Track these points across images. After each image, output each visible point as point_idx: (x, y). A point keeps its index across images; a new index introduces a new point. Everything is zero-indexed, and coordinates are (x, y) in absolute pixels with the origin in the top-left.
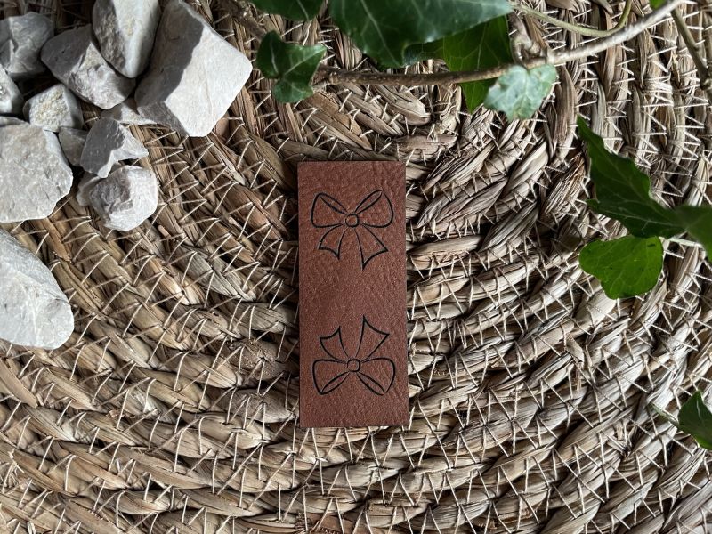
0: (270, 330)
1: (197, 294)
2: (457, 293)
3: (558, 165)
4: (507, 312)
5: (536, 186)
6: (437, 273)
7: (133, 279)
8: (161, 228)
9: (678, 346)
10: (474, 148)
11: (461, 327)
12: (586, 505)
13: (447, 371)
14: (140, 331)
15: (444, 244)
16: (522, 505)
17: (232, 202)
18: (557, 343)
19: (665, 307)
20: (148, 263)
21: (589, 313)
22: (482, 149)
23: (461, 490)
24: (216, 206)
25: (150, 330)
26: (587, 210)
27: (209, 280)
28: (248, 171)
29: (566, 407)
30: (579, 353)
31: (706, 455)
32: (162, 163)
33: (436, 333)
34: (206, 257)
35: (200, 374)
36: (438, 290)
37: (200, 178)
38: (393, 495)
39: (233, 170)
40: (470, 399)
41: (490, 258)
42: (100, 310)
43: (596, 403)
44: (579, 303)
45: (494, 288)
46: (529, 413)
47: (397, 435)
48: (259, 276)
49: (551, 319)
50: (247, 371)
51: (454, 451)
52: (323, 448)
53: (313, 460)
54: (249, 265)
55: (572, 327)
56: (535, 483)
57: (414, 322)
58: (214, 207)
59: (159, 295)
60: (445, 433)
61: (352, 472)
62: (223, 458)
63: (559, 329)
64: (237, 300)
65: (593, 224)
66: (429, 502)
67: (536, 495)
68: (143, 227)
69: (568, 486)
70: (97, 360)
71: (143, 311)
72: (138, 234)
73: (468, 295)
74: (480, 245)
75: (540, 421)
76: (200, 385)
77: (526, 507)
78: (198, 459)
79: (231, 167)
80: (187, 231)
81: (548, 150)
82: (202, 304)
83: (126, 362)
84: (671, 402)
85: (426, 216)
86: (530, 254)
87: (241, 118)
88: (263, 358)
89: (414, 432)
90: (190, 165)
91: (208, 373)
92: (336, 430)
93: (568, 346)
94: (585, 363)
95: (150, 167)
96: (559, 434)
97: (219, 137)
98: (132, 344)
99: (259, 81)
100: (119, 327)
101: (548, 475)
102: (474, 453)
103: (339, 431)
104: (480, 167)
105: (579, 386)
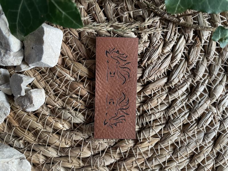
1: (68, 125)
2: (164, 100)
3: (190, 42)
4: (185, 102)
5: (184, 53)
6: (155, 94)
7: (44, 127)
8: (49, 106)
10: (157, 45)
11: (169, 112)
13: (168, 130)
14: (52, 145)
15: (155, 83)
17: (72, 88)
18: (206, 108)
20: (47, 120)
21: (214, 94)
22: (160, 44)
24: (67, 91)
25: (55, 144)
26: (205, 56)
27: (71, 120)
28: (75, 75)
29: (214, 131)
30: (214, 110)
32: (42, 81)
33: (160, 116)
34: (68, 111)
35: (78, 155)
36: (157, 100)
37: (58, 83)
39: (69, 76)
40: (179, 137)
41: (173, 84)
42: (35, 141)
43: (224, 126)
44: (210, 91)
45: (177, 94)
46: (201, 137)
47: (155, 157)
49: (201, 100)
50: (94, 149)
51: (178, 157)
54: (85, 110)
55: (210, 101)
56: (209, 160)
57: (151, 115)
59: (55, 130)
60: (172, 152)
63: (205, 103)
65: (208, 61)
67: (210, 164)
68: (42, 107)
69: (221, 158)
70: (39, 159)
71: (51, 138)
72: (41, 110)
73: (169, 100)
74: (168, 80)
75: (206, 139)
76: (79, 158)
77: (207, 169)
79: (68, 76)
80: (58, 104)
81: (185, 38)
82: (71, 128)
83: (50, 157)
85: (145, 75)
86: (188, 78)
87: (67, 56)
88: (99, 143)
89: (161, 155)
90: (53, 79)
91: (80, 154)
92: (133, 162)
93: (210, 108)
94: (217, 113)
95: (38, 84)
96: (213, 141)
97: (61, 66)
98: (50, 150)
99: (69, 40)
100: (44, 145)
101: (213, 156)
102: (185, 156)
103: (134, 162)
104: (161, 51)
105: (217, 122)
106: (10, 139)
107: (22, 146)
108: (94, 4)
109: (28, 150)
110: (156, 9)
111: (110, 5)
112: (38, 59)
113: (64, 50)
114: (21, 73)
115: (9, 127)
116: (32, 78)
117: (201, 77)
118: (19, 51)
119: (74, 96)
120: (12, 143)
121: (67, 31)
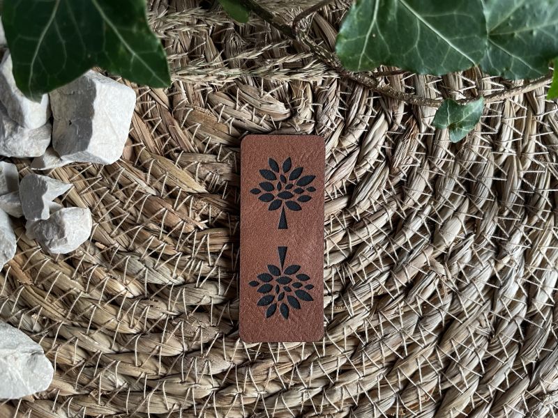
0: (202, 304)
1: (138, 287)
2: (339, 244)
3: (397, 128)
4: (381, 250)
5: (383, 149)
7: (85, 288)
8: (98, 244)
9: (515, 247)
10: (328, 130)
11: (348, 269)
12: (469, 382)
13: (344, 305)
14: (100, 326)
16: (420, 393)
17: (149, 211)
18: (423, 265)
19: (499, 221)
20: (93, 273)
21: (442, 238)
22: (336, 129)
23: (373, 392)
24: (137, 216)
25: (108, 325)
26: (426, 158)
27: (144, 275)
28: (157, 183)
29: (439, 312)
30: (441, 269)
31: (552, 325)
32: (86, 192)
33: (330, 277)
34: (138, 258)
35: (154, 349)
37: (120, 198)
38: (322, 408)
39: (144, 185)
40: (366, 322)
41: (359, 211)
42: (64, 317)
43: (461, 305)
44: (434, 230)
45: (366, 234)
46: (412, 323)
47: (315, 361)
48: (183, 264)
49: (415, 248)
50: (189, 339)
51: (361, 364)
52: (261, 384)
53: (256, 395)
54: (174, 257)
55: (432, 251)
56: (427, 374)
58: (136, 218)
59: (108, 296)
60: (352, 352)
61: (287, 397)
62: (187, 408)
63: (422, 255)
64: (171, 286)
65: (432, 169)
66: (351, 405)
67: (430, 383)
68: (84, 246)
69: (453, 370)
70: (71, 356)
71: (99, 312)
72: (81, 252)
73: (348, 243)
74: (349, 203)
75: (421, 327)
76: (156, 357)
77: (424, 393)
78: (167, 414)
79: (142, 184)
80: (119, 241)
81: (386, 118)
82: (143, 294)
83: (94, 353)
84: (518, 292)
86: (389, 202)
87: (142, 143)
88: (200, 327)
89: (328, 356)
90: (110, 189)
91: (160, 347)
92: (268, 369)
93: (431, 266)
94: (447, 276)
95: (78, 197)
96: (438, 334)
97: (128, 162)
98: (95, 338)
99: (149, 111)
100: (82, 327)
101: (436, 365)
102: (378, 361)
103: (271, 369)
104: (336, 143)
105: (446, 294)
106: (11, 310)
107: (36, 327)
108: (204, 39)
109: (48, 337)
110: (330, 58)
111: (236, 43)
112: (80, 146)
113: (136, 129)
114: (42, 173)
115: (11, 286)
116: (65, 184)
117: (416, 200)
118: (42, 127)
119: (151, 227)
120: (16, 319)
121: (145, 90)
